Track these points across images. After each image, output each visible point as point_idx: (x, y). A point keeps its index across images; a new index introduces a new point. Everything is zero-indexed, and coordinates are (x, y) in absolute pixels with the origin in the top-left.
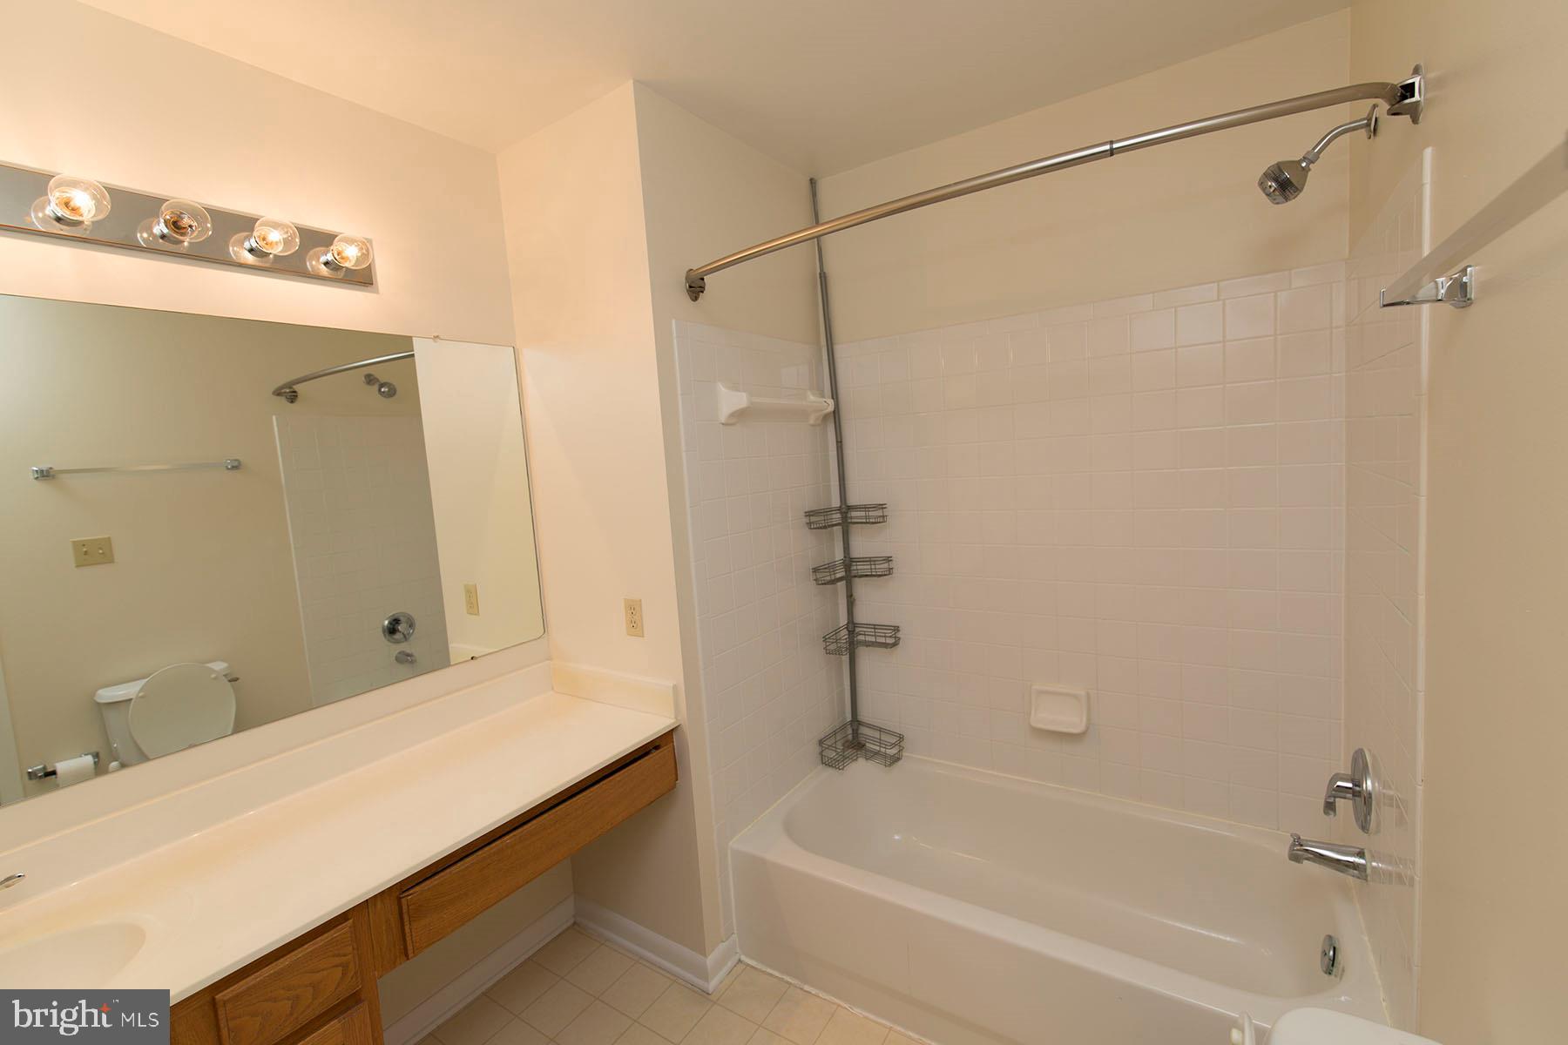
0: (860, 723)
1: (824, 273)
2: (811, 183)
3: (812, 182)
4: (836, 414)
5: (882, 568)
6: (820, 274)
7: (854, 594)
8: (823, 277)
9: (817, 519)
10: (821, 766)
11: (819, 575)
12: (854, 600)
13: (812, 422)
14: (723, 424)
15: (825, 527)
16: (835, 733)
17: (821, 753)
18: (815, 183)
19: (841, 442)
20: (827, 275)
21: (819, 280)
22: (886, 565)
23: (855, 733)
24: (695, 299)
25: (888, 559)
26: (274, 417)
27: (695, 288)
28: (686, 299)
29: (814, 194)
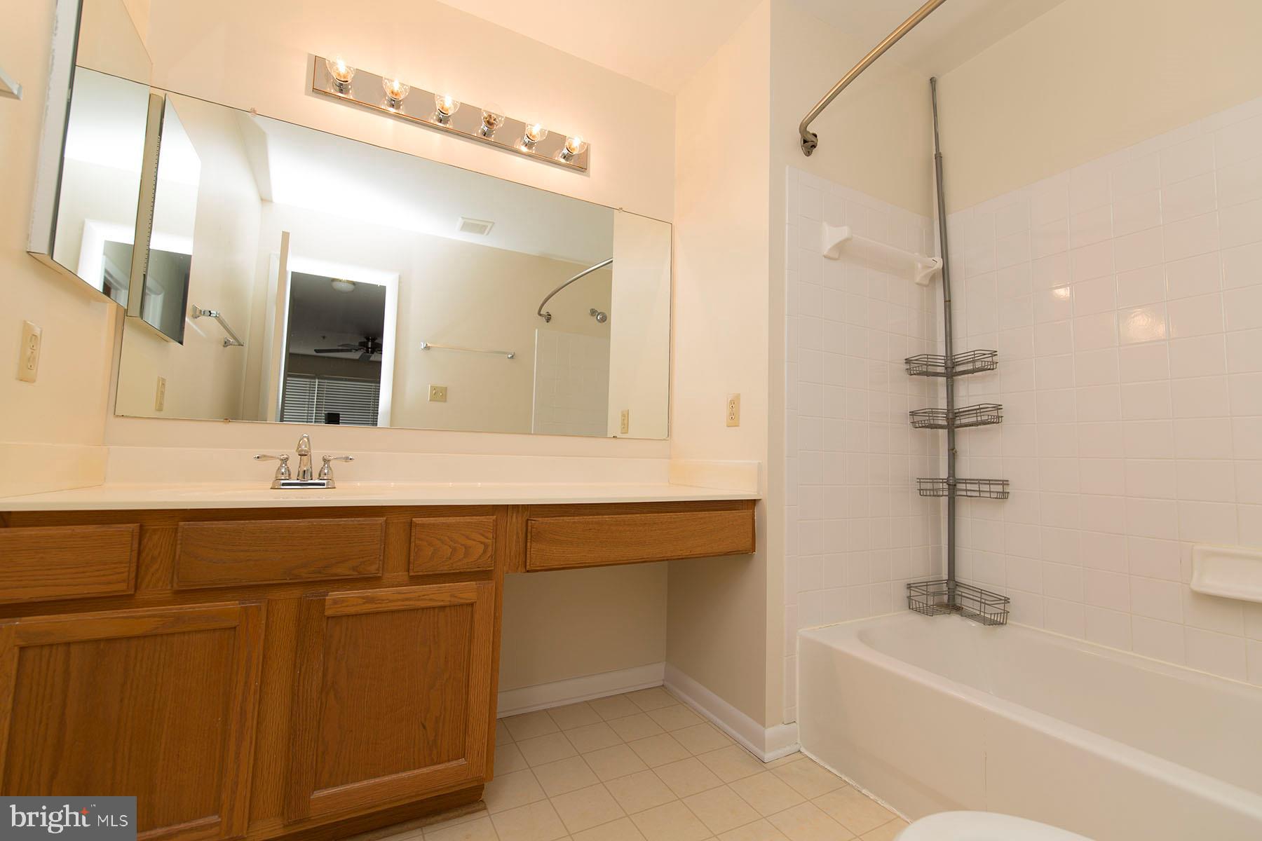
0: (957, 584)
1: (940, 153)
2: (931, 82)
3: (933, 81)
4: (945, 272)
5: (990, 417)
6: (936, 155)
7: (956, 447)
8: (939, 157)
9: (918, 368)
10: (908, 611)
11: (917, 418)
12: (956, 452)
13: (918, 279)
14: (825, 257)
15: (927, 374)
16: (927, 584)
17: (909, 597)
18: (935, 81)
19: (950, 301)
20: (943, 156)
21: (934, 160)
22: (995, 413)
23: (952, 595)
24: (808, 153)
25: (998, 408)
26: (537, 331)
27: (809, 144)
28: (799, 152)
29: (934, 90)
